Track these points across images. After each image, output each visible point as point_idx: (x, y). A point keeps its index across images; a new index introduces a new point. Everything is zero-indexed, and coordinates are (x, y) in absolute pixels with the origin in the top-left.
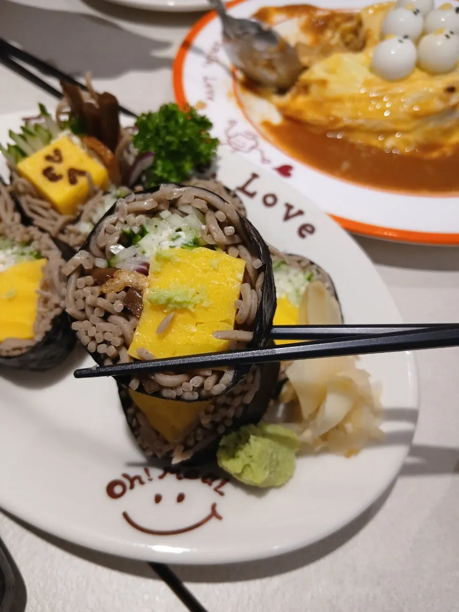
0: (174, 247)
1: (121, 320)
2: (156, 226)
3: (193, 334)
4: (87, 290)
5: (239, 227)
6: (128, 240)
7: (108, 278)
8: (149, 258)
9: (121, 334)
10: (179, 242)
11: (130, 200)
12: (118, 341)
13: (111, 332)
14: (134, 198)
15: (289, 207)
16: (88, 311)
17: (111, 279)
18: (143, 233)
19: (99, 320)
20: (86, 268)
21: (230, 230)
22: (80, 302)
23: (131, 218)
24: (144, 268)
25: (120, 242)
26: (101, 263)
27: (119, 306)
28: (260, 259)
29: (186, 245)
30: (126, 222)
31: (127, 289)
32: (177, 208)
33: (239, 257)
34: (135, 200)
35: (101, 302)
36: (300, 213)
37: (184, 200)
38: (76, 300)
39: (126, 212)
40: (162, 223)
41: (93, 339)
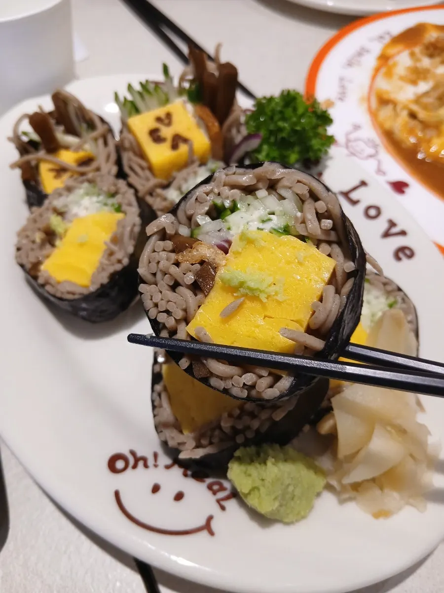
0: (262, 229)
1: (188, 293)
2: (249, 205)
3: (258, 326)
4: (164, 255)
5: (339, 222)
6: (217, 213)
7: (187, 247)
8: (233, 236)
9: (184, 307)
10: (268, 226)
11: (230, 173)
12: (180, 314)
13: (175, 303)
14: (234, 171)
15: (392, 224)
16: (159, 275)
17: (189, 249)
18: (234, 209)
19: (167, 287)
20: (168, 232)
21: (327, 223)
22: (154, 264)
23: (226, 191)
24: (226, 245)
25: (208, 213)
26: (184, 231)
27: (190, 278)
28: (354, 262)
29: (275, 230)
30: (219, 194)
31: (202, 263)
32: (275, 190)
33: (329, 255)
34: (234, 174)
35: (174, 270)
36: (403, 233)
37: (285, 182)
38: (150, 262)
39: (222, 184)
40: (255, 203)
41: (156, 305)
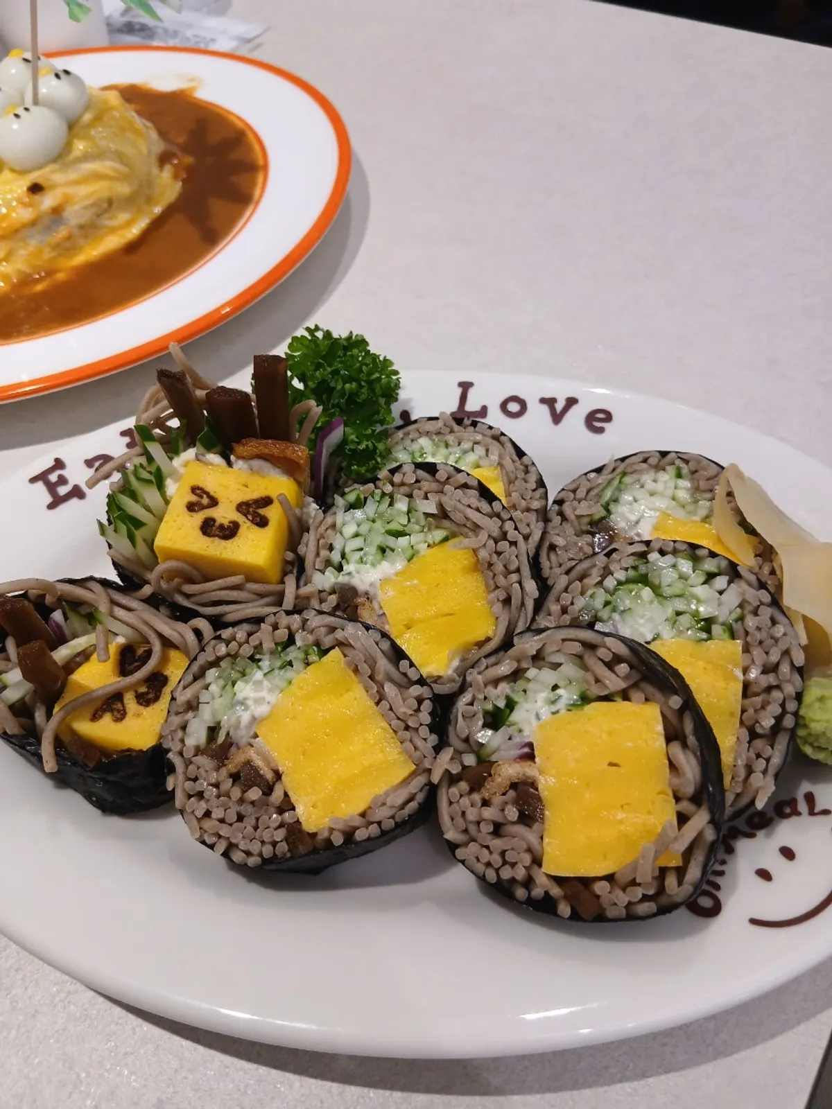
0: (557, 712)
1: (520, 829)
2: (525, 691)
3: (621, 822)
4: (465, 801)
5: (635, 661)
6: (495, 720)
7: (485, 778)
8: (528, 736)
9: (525, 846)
10: (561, 705)
11: (483, 667)
12: (527, 859)
13: (513, 849)
14: (486, 664)
16: (472, 829)
17: (490, 779)
18: (511, 705)
19: (489, 837)
20: (454, 772)
21: (623, 668)
22: (459, 820)
23: (491, 691)
24: (526, 750)
25: (486, 725)
26: (470, 760)
27: (512, 813)
28: (677, 694)
29: (573, 705)
30: (485, 698)
31: (514, 786)
32: (543, 659)
33: (647, 700)
34: (487, 667)
35: (488, 813)
37: (550, 649)
38: (452, 819)
39: (483, 685)
40: (530, 686)
41: (489, 864)
